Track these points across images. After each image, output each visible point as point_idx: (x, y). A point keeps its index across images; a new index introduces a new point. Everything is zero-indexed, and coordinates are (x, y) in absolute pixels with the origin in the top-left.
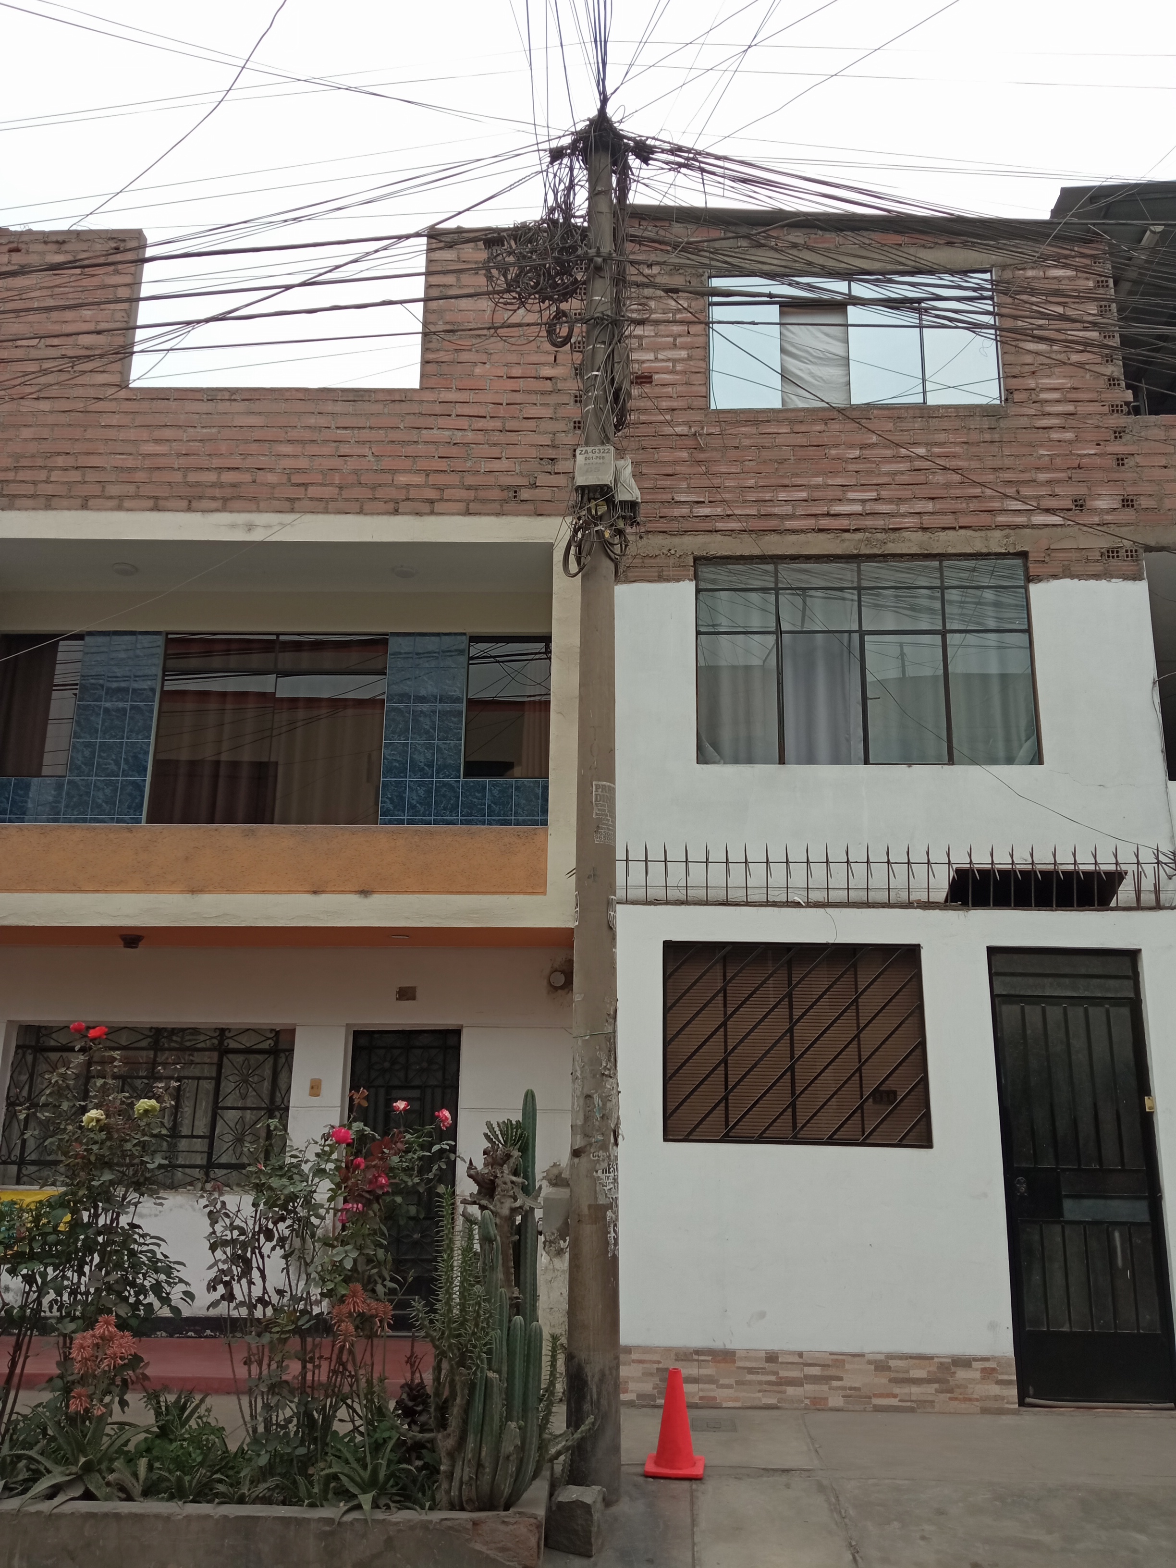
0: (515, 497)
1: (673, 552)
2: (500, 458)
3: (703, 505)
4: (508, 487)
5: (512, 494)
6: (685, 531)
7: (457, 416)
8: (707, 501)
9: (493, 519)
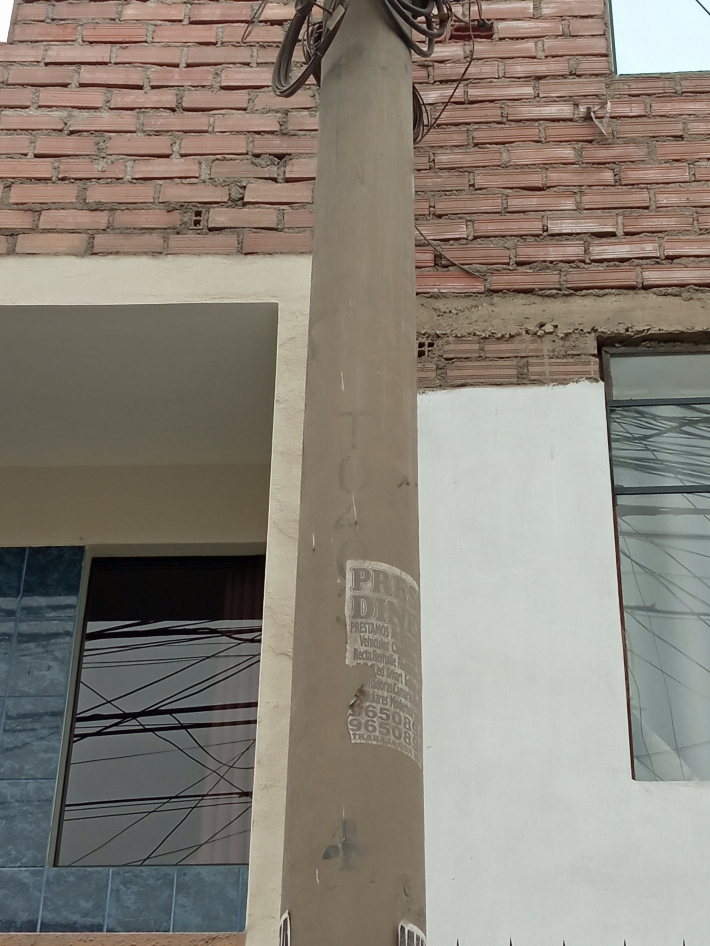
0: (197, 223)
1: (549, 328)
2: (167, 156)
3: (613, 240)
4: (182, 206)
5: (190, 217)
6: (577, 289)
7: (82, 85)
8: (620, 233)
9: (145, 261)
